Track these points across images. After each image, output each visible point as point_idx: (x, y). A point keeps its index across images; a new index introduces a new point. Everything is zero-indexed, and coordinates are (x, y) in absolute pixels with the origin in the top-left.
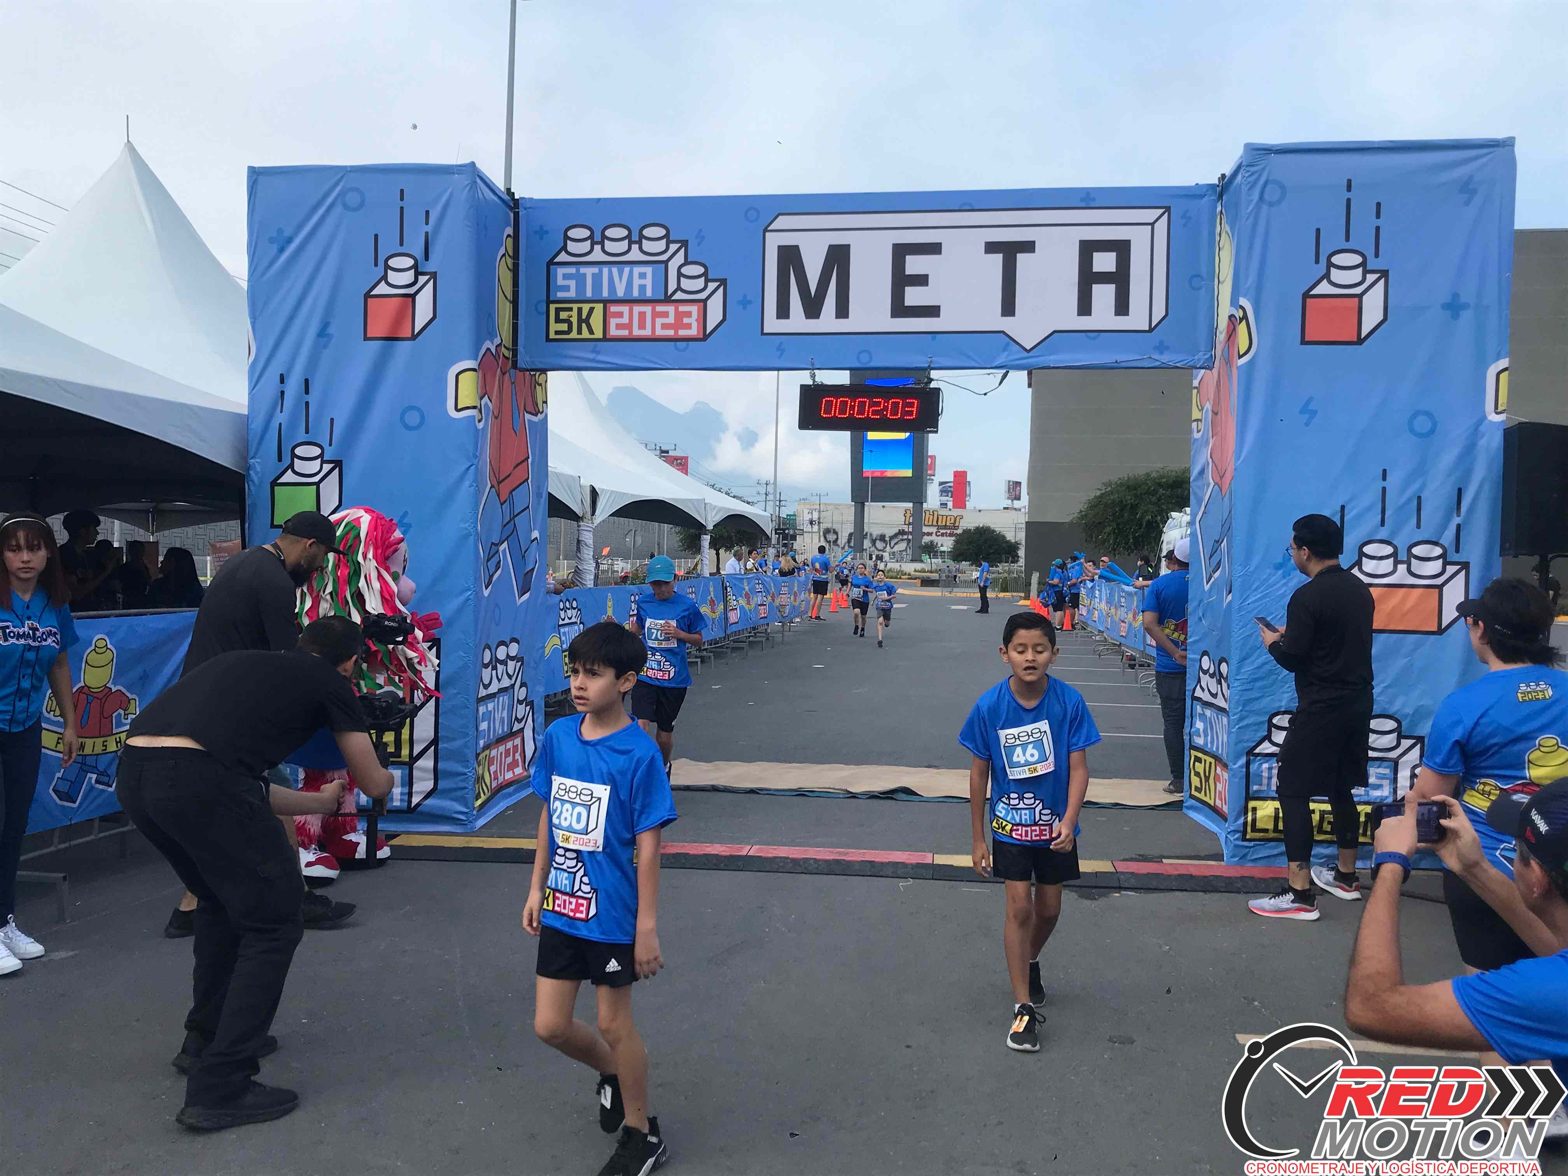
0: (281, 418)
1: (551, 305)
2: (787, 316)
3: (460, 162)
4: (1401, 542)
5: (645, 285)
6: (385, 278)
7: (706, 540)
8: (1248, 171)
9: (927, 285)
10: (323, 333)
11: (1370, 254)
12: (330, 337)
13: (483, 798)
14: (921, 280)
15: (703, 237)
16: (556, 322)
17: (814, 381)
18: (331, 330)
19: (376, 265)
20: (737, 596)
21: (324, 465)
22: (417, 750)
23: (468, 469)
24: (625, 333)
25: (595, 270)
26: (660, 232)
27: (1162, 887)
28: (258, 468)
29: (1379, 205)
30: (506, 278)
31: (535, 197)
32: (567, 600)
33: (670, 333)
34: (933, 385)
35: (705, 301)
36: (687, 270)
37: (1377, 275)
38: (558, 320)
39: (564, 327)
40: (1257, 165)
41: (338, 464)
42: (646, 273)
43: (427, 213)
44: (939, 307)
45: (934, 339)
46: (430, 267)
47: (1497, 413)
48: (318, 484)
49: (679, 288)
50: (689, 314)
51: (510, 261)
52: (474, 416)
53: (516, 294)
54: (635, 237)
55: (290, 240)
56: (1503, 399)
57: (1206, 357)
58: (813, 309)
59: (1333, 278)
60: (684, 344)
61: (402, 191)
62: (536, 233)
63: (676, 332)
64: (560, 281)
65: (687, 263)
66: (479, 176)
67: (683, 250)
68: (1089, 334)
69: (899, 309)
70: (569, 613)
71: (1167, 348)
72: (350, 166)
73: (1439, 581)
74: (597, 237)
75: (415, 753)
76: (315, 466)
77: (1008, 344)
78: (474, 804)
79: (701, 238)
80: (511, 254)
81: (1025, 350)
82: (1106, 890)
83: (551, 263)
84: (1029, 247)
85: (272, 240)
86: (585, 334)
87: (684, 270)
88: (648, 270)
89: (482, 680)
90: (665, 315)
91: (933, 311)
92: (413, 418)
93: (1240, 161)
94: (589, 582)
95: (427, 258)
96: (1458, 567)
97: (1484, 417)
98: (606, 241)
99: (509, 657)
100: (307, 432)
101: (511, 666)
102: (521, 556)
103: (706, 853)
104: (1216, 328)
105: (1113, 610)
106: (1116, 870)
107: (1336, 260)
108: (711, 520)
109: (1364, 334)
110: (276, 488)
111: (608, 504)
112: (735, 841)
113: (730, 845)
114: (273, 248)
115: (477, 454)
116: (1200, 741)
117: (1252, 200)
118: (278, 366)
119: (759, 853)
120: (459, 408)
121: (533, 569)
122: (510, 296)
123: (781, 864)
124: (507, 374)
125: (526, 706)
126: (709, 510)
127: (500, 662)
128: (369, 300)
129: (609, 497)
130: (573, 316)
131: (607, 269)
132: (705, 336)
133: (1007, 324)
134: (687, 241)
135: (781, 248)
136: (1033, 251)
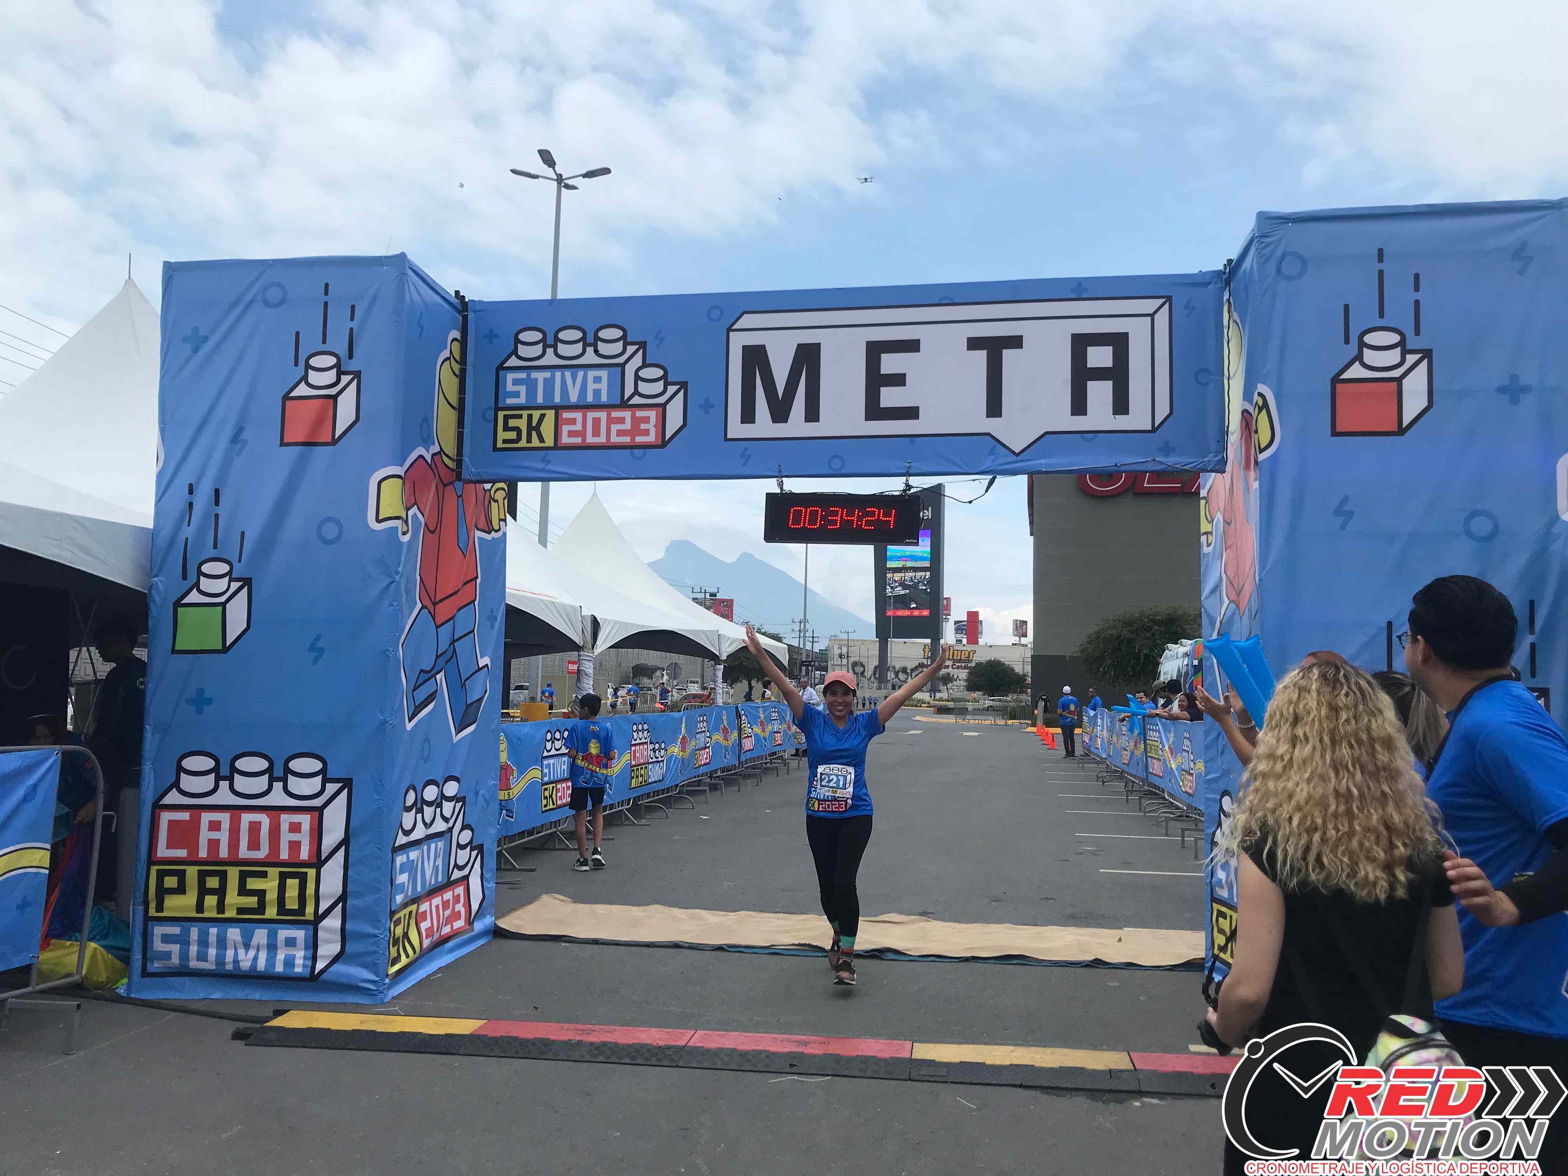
0: (188, 532)
1: (499, 412)
2: (753, 421)
3: (390, 253)
5: (600, 390)
6: (305, 378)
7: (720, 669)
8: (1262, 243)
10: (236, 438)
11: (1409, 332)
12: (246, 442)
13: (404, 961)
14: (899, 380)
15: (663, 338)
16: (504, 430)
17: (782, 489)
18: (245, 436)
19: (296, 364)
20: (752, 723)
21: (232, 583)
22: (323, 907)
23: (387, 586)
24: (578, 440)
25: (547, 374)
26: (619, 333)
27: (1193, 1092)
28: (161, 586)
29: (1417, 277)
30: (451, 385)
31: (485, 300)
33: (627, 440)
34: (912, 492)
35: (664, 406)
36: (645, 373)
37: (1420, 355)
38: (506, 428)
39: (513, 435)
40: (1273, 236)
41: (247, 582)
42: (601, 377)
43: (353, 307)
44: (918, 408)
45: (912, 443)
46: (353, 366)
48: (224, 605)
49: (636, 392)
50: (647, 420)
51: (457, 367)
52: (397, 527)
53: (462, 400)
55: (205, 339)
57: (1217, 459)
58: (780, 413)
59: (1365, 360)
60: (641, 451)
61: (327, 285)
62: (485, 336)
63: (633, 439)
64: (510, 387)
65: (645, 365)
66: (411, 268)
67: (641, 352)
68: (1085, 435)
69: (874, 411)
71: (1173, 450)
72: (272, 260)
74: (550, 340)
75: (321, 911)
76: (222, 585)
77: (995, 446)
78: (387, 970)
79: (660, 339)
80: (458, 358)
81: (1014, 452)
82: (1122, 1096)
83: (501, 368)
84: (1016, 342)
85: (185, 340)
86: (535, 443)
87: (642, 374)
88: (604, 374)
89: (400, 826)
90: (622, 420)
91: (911, 413)
92: (330, 530)
93: (1252, 233)
95: (351, 356)
97: (1556, 518)
98: (559, 344)
99: (443, 797)
100: (215, 547)
101: (448, 808)
102: (459, 685)
103: (637, 1041)
104: (1228, 427)
105: (1115, 738)
106: (1134, 1066)
107: (1369, 339)
108: (725, 651)
109: (1406, 422)
110: (180, 610)
111: (613, 633)
112: (683, 1021)
113: (670, 1030)
114: (187, 349)
115: (400, 569)
116: (1224, 893)
117: (1268, 275)
118: (186, 477)
119: (703, 1043)
120: (380, 518)
121: (481, 699)
122: (455, 402)
123: (726, 1059)
124: (451, 486)
125: (471, 850)
126: (723, 641)
127: (430, 804)
128: (288, 403)
129: (612, 627)
130: (522, 424)
131: (560, 373)
132: (663, 443)
133: (993, 426)
134: (646, 342)
135: (745, 348)
136: (1020, 346)
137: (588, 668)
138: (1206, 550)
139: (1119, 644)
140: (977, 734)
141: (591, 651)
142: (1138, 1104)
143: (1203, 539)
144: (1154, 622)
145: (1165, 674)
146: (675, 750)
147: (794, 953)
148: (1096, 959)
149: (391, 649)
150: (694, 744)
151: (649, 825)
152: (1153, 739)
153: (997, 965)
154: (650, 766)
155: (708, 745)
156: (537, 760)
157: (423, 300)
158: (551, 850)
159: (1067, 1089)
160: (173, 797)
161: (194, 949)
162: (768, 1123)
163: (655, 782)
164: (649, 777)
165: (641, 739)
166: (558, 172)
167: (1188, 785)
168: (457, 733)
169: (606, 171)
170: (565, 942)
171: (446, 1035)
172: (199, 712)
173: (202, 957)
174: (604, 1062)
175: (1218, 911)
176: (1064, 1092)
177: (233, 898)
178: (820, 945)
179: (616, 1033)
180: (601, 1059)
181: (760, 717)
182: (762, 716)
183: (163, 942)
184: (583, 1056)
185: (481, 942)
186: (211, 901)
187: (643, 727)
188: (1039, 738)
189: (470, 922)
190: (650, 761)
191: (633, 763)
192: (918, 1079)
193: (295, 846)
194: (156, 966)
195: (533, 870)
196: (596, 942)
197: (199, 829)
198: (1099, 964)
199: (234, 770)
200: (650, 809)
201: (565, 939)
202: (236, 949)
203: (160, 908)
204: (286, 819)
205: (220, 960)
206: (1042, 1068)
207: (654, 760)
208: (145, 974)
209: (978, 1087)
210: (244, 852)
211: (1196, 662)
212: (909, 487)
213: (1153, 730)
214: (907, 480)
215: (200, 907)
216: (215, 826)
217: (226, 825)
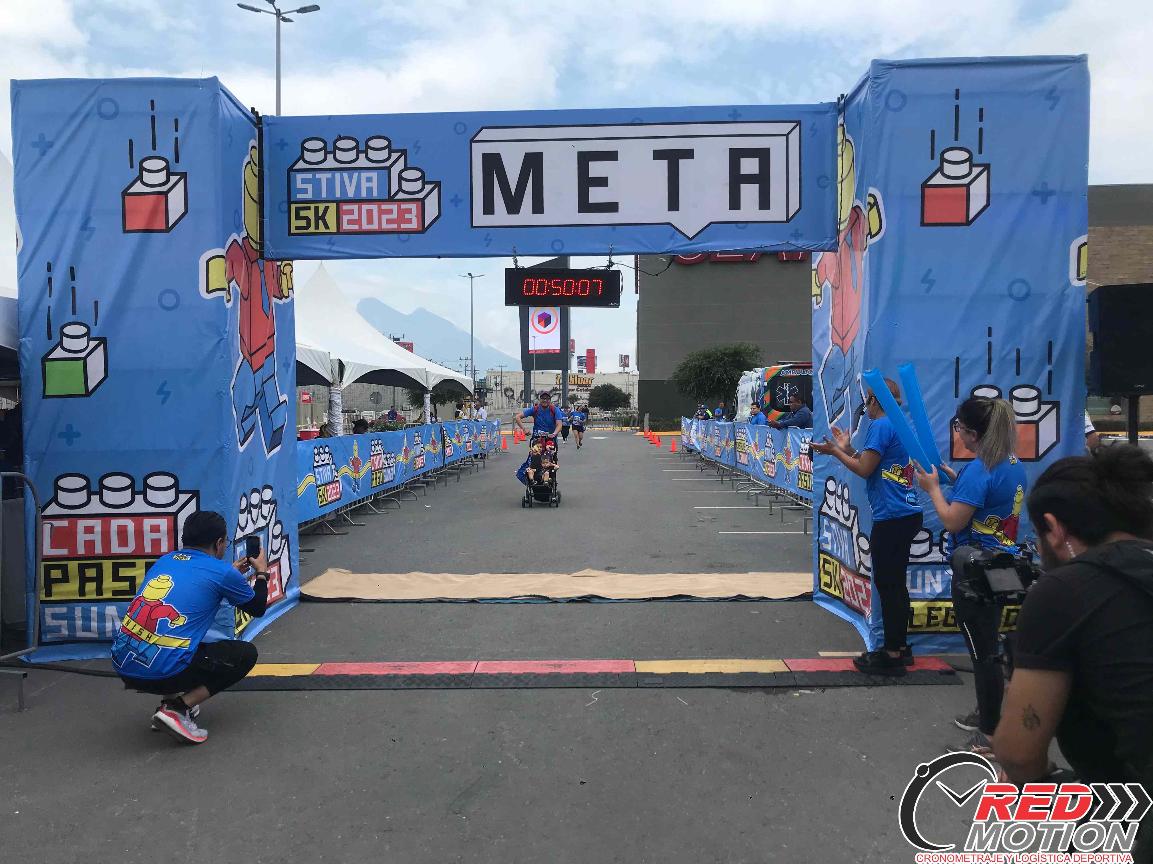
0: (49, 302)
1: (292, 205)
2: (492, 212)
3: (203, 77)
4: (1005, 385)
5: (372, 188)
6: (140, 178)
7: (428, 397)
8: (874, 83)
9: (606, 185)
10: (84, 226)
11: (975, 151)
12: (93, 229)
13: (244, 623)
14: (602, 182)
15: (420, 147)
16: (296, 220)
17: (516, 265)
18: (92, 224)
19: (132, 166)
20: (451, 436)
21: (90, 342)
23: (219, 342)
24: (356, 227)
25: (329, 175)
26: (385, 143)
27: (832, 684)
28: (29, 345)
29: (981, 110)
30: (252, 183)
31: (276, 116)
32: (321, 447)
33: (394, 226)
34: (614, 268)
35: (422, 200)
36: (406, 175)
37: (981, 169)
38: (298, 218)
39: (303, 223)
40: (882, 78)
41: (103, 341)
42: (372, 177)
43: (176, 121)
44: (617, 203)
45: (614, 230)
46: (180, 168)
47: (1080, 279)
48: (84, 359)
49: (400, 190)
50: (409, 211)
51: (256, 169)
52: (223, 297)
53: (261, 196)
54: (362, 147)
55: (51, 145)
56: (1084, 268)
57: (832, 242)
58: (513, 206)
59: (945, 171)
60: (406, 236)
61: (152, 102)
62: (277, 144)
63: (399, 226)
64: (299, 185)
66: (221, 89)
67: (403, 157)
68: (738, 224)
69: (585, 206)
70: (323, 457)
71: (802, 235)
72: (104, 80)
73: (1036, 418)
74: (330, 148)
76: (82, 343)
77: (674, 233)
78: (234, 631)
79: (417, 147)
80: (257, 162)
81: (688, 238)
82: (785, 689)
83: (291, 170)
84: (689, 154)
86: (322, 229)
88: (374, 175)
89: (239, 524)
90: (390, 212)
91: (613, 207)
92: (169, 300)
93: (868, 75)
94: (339, 432)
95: (177, 160)
96: (1049, 406)
97: (1069, 284)
98: (337, 151)
99: (263, 501)
100: (74, 313)
101: (266, 508)
102: (268, 416)
103: (438, 672)
104: (840, 219)
105: (709, 439)
106: (789, 668)
107: (947, 156)
108: (431, 384)
109: (971, 217)
110: (47, 363)
111: (353, 373)
112: (462, 656)
113: (459, 662)
114: (37, 151)
115: (227, 329)
116: (829, 547)
117: (879, 107)
118: (45, 256)
119: (485, 670)
120: (210, 289)
121: (283, 426)
122: (256, 197)
123: (505, 680)
124: (256, 263)
125: (282, 539)
126: (429, 376)
127: (255, 507)
128: (126, 197)
129: (353, 368)
130: (311, 214)
131: (339, 174)
132: (423, 229)
133: (673, 217)
134: (406, 150)
135: (485, 156)
136: (692, 157)
137: (337, 399)
138: (815, 307)
139: (701, 371)
140: (603, 438)
141: (339, 386)
142: (797, 694)
143: (814, 299)
144: (725, 354)
145: (742, 392)
146: (401, 458)
147: (528, 601)
148: (739, 595)
149: (224, 391)
150: (413, 453)
151: (387, 514)
152: (741, 438)
153: (671, 603)
154: (384, 471)
155: (422, 453)
156: (310, 469)
157: (231, 115)
158: (320, 534)
159: (747, 687)
160: (53, 509)
161: (79, 623)
162: (550, 725)
163: (388, 482)
164: (384, 478)
165: (377, 451)
166: (277, 8)
167: (770, 470)
168: (269, 453)
169: (316, 8)
170: (354, 602)
171: (293, 676)
172: (70, 443)
173: (87, 628)
174: (415, 689)
175: (825, 560)
176: (745, 690)
177: (108, 583)
178: (545, 595)
179: (419, 667)
180: (414, 686)
181: (456, 432)
182: (458, 431)
183: (52, 619)
184: (400, 685)
185: (291, 606)
186: (91, 587)
187: (378, 442)
188: (648, 439)
189: (283, 593)
190: (384, 466)
191: (373, 469)
192: (644, 685)
193: (156, 543)
194: (49, 637)
195: (312, 551)
196: (379, 601)
197: (76, 533)
198: (741, 599)
199: (102, 487)
200: (385, 502)
201: (355, 600)
202: (113, 621)
203: (49, 593)
204: (148, 523)
205: (102, 630)
206: (728, 674)
207: (387, 466)
208: (41, 643)
209: (686, 690)
210: (116, 549)
211: (765, 384)
212: (611, 264)
213: (741, 433)
214: (610, 259)
215: (82, 591)
216: (89, 530)
217: (98, 529)
